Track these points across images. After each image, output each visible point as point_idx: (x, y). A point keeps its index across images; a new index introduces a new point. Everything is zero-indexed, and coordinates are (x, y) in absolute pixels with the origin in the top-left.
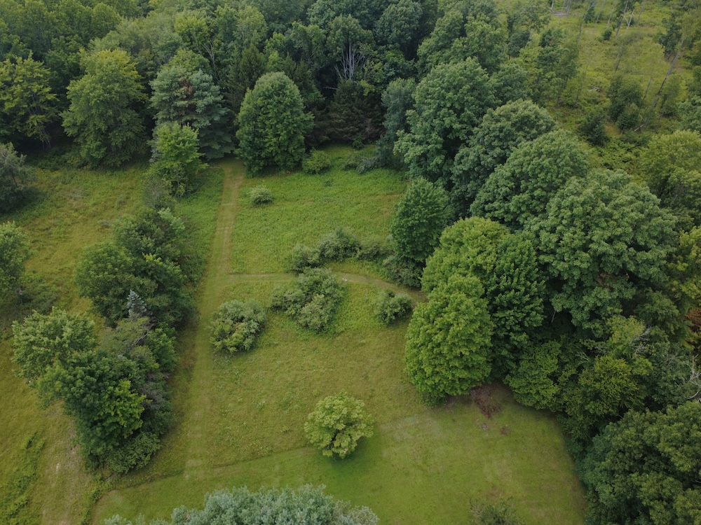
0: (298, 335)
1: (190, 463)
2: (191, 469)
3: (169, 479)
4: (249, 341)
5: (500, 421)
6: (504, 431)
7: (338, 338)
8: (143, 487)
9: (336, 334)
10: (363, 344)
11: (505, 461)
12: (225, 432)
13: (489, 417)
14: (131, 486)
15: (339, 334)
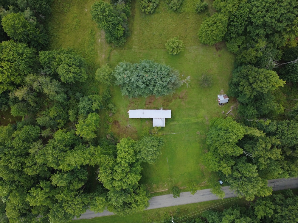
0: (168, 10)
1: (134, 47)
2: (134, 48)
3: (129, 50)
4: (153, 11)
5: (219, 52)
6: (219, 56)
7: (181, 14)
8: (122, 51)
9: (180, 13)
10: (188, 19)
11: (216, 64)
12: (143, 40)
13: (217, 51)
14: (119, 50)
15: (181, 13)
